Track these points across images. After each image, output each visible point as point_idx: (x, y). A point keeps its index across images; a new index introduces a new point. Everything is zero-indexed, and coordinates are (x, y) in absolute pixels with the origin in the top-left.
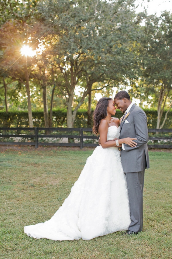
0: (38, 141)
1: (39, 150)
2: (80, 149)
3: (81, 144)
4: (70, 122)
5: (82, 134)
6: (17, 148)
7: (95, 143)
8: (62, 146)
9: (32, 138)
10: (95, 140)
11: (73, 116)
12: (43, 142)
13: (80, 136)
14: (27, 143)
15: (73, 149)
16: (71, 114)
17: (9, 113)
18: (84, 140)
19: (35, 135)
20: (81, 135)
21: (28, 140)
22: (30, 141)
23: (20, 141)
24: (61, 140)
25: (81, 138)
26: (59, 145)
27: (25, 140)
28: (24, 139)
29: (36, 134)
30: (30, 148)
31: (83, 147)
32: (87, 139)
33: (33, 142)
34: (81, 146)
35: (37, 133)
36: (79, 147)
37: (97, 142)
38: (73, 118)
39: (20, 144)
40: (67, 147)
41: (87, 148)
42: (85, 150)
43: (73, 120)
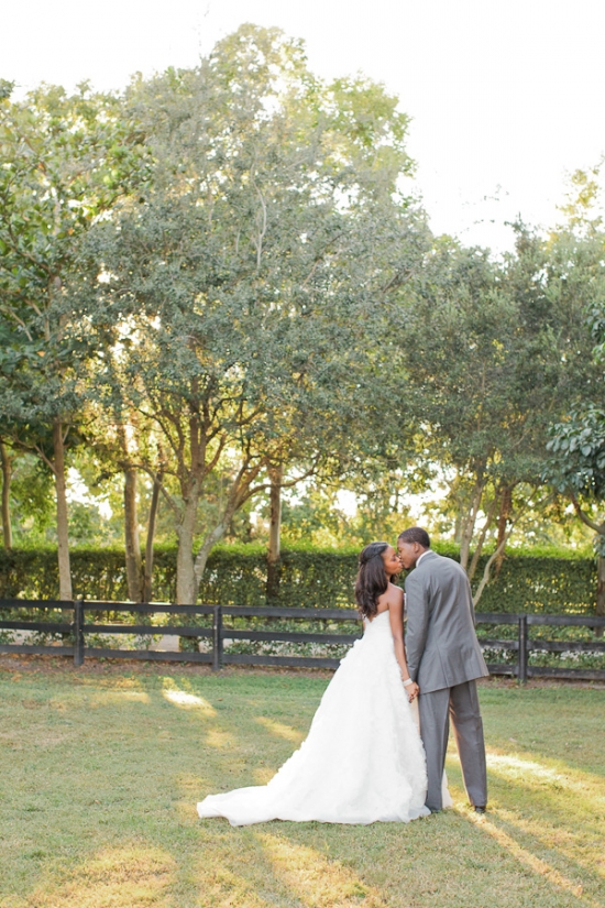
0: (82, 642)
1: (84, 671)
2: (213, 671)
3: (216, 656)
4: (187, 586)
5: (220, 625)
6: (18, 664)
7: (260, 653)
8: (157, 661)
9: (66, 634)
10: (261, 643)
11: (196, 566)
12: (99, 647)
13: (213, 630)
14: (50, 647)
15: (190, 670)
16: (190, 561)
17: (14, 552)
18: (227, 642)
19: (75, 624)
20: (215, 628)
21: (55, 641)
22: (59, 643)
23: (27, 643)
24: (155, 640)
25: (218, 637)
26: (147, 658)
27: (44, 637)
28: (43, 634)
29: (77, 622)
30: (59, 664)
31: (222, 664)
32: (237, 641)
33: (68, 645)
34: (216, 660)
35: (82, 619)
36: (210, 664)
37: (265, 652)
38: (195, 574)
39: (27, 651)
40: (172, 663)
41: (233, 669)
42: (226, 675)
43: (195, 579)
